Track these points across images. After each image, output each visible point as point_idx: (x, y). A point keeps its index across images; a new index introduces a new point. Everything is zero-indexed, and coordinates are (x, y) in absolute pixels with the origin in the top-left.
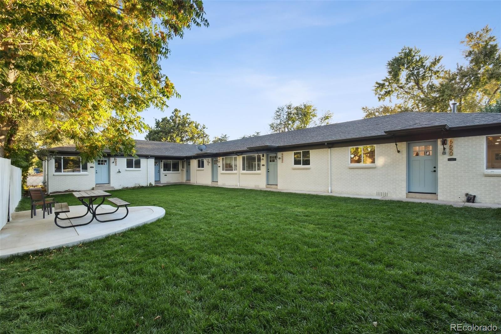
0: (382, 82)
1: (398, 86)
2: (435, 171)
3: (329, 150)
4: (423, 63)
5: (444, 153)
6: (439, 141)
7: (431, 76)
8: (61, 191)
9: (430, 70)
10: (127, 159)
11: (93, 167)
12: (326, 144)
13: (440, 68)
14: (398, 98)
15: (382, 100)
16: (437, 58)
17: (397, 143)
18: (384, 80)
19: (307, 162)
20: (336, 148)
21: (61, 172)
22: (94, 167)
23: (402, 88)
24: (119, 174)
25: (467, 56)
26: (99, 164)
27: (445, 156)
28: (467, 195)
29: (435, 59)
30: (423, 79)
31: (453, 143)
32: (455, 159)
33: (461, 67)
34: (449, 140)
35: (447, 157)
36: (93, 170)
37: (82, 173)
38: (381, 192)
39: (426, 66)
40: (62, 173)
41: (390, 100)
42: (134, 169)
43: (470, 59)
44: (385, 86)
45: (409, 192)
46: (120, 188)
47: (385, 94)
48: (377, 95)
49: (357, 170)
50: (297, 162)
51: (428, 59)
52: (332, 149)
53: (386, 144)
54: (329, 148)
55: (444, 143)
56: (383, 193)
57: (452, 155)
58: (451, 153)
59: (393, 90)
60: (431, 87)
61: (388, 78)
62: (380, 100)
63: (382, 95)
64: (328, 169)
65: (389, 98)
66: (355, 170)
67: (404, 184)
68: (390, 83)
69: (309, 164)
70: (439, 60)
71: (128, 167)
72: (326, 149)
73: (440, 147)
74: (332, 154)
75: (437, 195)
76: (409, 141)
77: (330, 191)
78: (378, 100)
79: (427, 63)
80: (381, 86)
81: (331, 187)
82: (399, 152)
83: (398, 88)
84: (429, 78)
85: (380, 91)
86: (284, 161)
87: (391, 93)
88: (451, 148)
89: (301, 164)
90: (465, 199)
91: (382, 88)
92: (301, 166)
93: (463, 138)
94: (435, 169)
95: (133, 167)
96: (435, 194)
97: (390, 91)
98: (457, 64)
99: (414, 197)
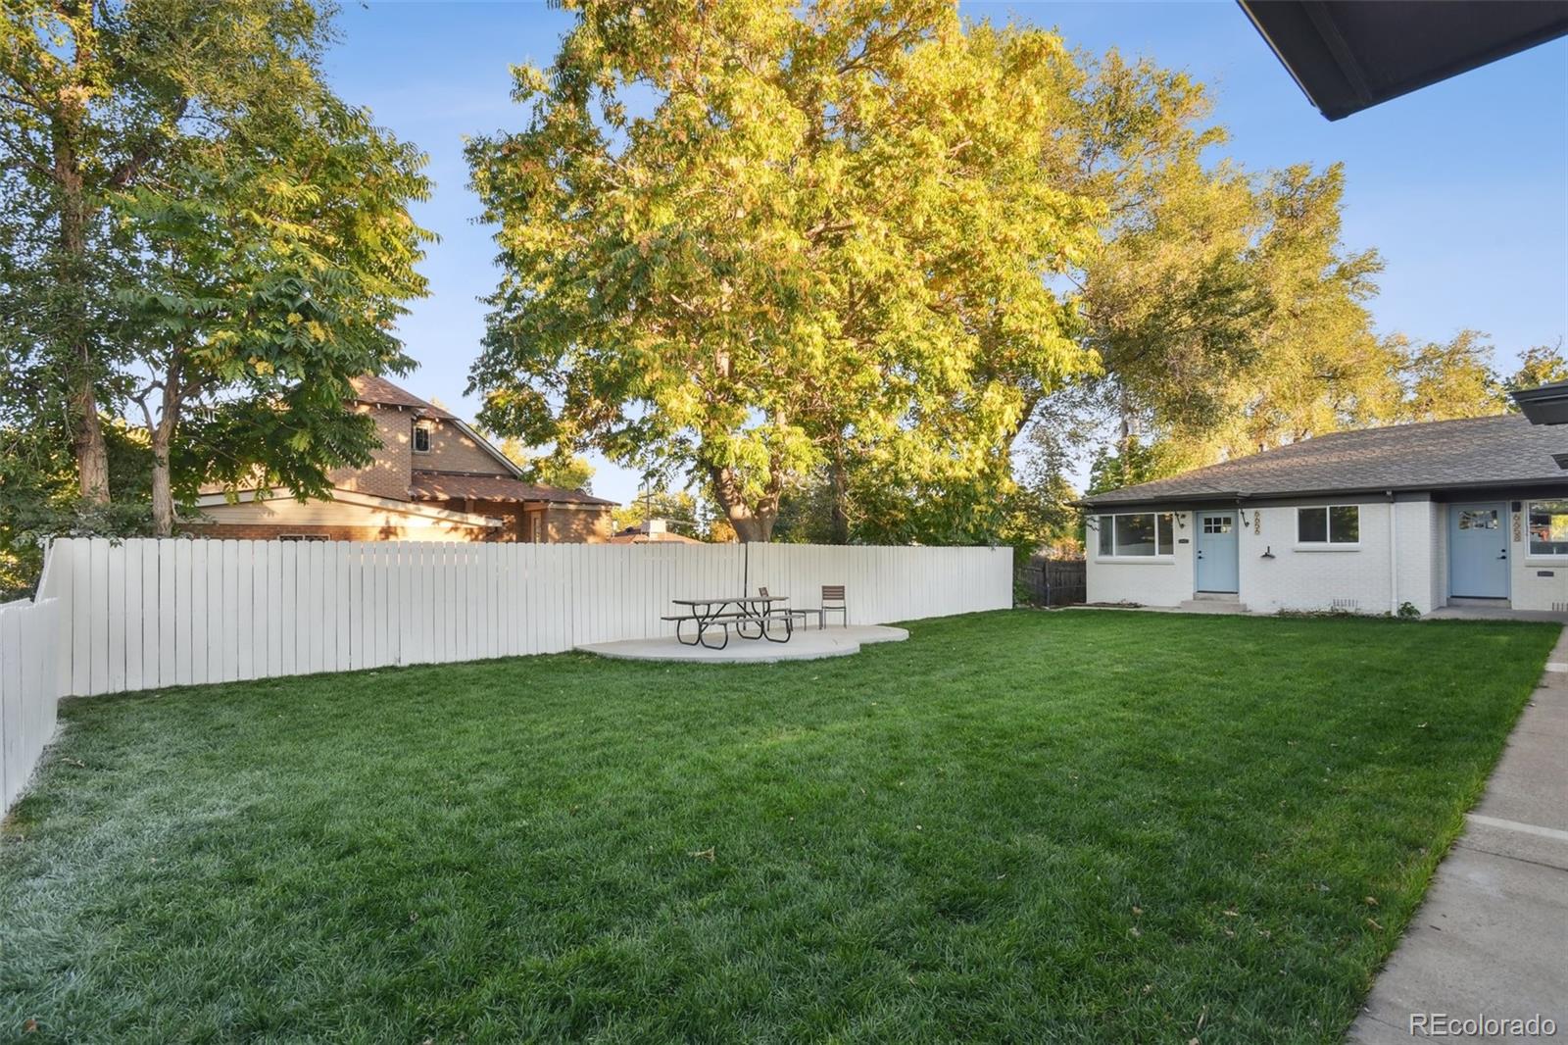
8: (1111, 602)
10: (1300, 510)
11: (1187, 541)
21: (1111, 554)
22: (1191, 541)
24: (1267, 561)
26: (1208, 530)
36: (1189, 549)
37: (1158, 557)
40: (1115, 557)
42: (1328, 545)
46: (1273, 610)
71: (1304, 537)
95: (1325, 540)
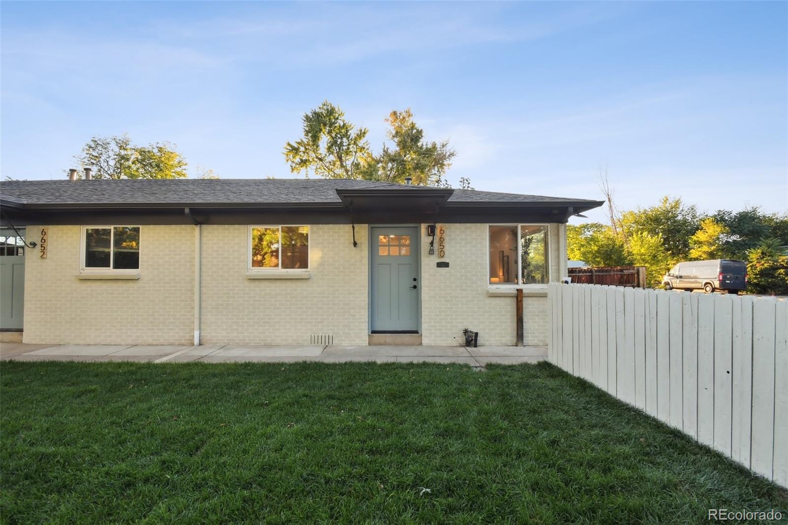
0: (296, 145)
1: (317, 157)
2: (415, 287)
3: (197, 229)
4: (347, 131)
5: (431, 252)
6: (423, 227)
7: (356, 152)
9: (355, 143)
12: (187, 211)
13: (365, 144)
14: (317, 174)
15: (295, 171)
16: (363, 131)
17: (355, 225)
18: (299, 143)
19: (129, 260)
20: (215, 226)
23: (322, 161)
25: (394, 137)
27: (432, 256)
28: (466, 332)
29: (361, 131)
30: (347, 154)
31: (445, 234)
32: (446, 265)
33: (388, 149)
34: (438, 226)
35: (435, 259)
38: (320, 335)
39: (351, 137)
41: (307, 174)
43: (396, 140)
44: (300, 152)
45: (373, 332)
47: (300, 164)
48: (290, 162)
49: (266, 283)
50: (95, 259)
51: (352, 128)
52: (204, 226)
53: (331, 226)
54: (197, 223)
55: (432, 232)
56: (323, 338)
57: (443, 257)
58: (442, 254)
59: (311, 160)
60: (357, 166)
61: (304, 141)
62: (293, 170)
63: (296, 164)
64: (194, 279)
65: (306, 170)
66: (263, 284)
67: (364, 315)
68: (306, 149)
69: (136, 266)
70: (364, 133)
72: (188, 228)
73: (425, 240)
74: (204, 240)
75: (421, 335)
76: (375, 223)
77: (196, 341)
78: (291, 170)
79: (353, 133)
80: (295, 150)
81: (200, 329)
82: (355, 244)
83: (316, 160)
84: (354, 154)
85: (293, 158)
86: (49, 254)
87: (307, 164)
88: (442, 240)
89: (109, 266)
90: (462, 339)
91: (296, 153)
92: (110, 271)
93: (458, 224)
94: (414, 283)
96: (416, 332)
97: (306, 160)
98: (384, 144)
99: (382, 341)
